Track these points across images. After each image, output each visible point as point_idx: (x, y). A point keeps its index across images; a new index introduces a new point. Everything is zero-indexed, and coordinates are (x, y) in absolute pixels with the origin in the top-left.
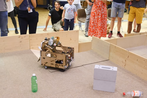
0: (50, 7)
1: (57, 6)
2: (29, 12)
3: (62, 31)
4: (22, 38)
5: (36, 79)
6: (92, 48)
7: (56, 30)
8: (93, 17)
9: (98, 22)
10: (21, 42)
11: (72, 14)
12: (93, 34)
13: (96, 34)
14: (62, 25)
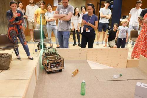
0: (109, 27)
1: (115, 28)
2: (87, 32)
3: (116, 47)
4: (81, 51)
5: (85, 85)
6: (139, 66)
7: (111, 46)
8: (138, 40)
9: (141, 44)
10: (80, 53)
11: (125, 34)
12: (135, 55)
13: (137, 56)
14: (116, 43)
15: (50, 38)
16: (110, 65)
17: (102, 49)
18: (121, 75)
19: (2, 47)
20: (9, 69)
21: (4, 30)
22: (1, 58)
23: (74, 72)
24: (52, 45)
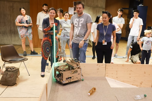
2: (103, 44)
3: (139, 63)
4: (100, 66)
7: (133, 61)
10: (98, 69)
14: (140, 58)
15: (64, 51)
16: (132, 84)
17: (123, 65)
18: (145, 96)
19: (8, 60)
20: (16, 84)
21: (12, 40)
22: (7, 72)
23: (90, 91)
24: (65, 58)
